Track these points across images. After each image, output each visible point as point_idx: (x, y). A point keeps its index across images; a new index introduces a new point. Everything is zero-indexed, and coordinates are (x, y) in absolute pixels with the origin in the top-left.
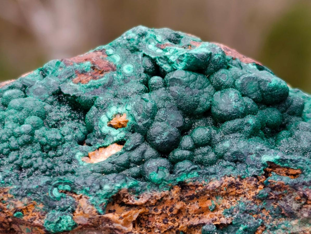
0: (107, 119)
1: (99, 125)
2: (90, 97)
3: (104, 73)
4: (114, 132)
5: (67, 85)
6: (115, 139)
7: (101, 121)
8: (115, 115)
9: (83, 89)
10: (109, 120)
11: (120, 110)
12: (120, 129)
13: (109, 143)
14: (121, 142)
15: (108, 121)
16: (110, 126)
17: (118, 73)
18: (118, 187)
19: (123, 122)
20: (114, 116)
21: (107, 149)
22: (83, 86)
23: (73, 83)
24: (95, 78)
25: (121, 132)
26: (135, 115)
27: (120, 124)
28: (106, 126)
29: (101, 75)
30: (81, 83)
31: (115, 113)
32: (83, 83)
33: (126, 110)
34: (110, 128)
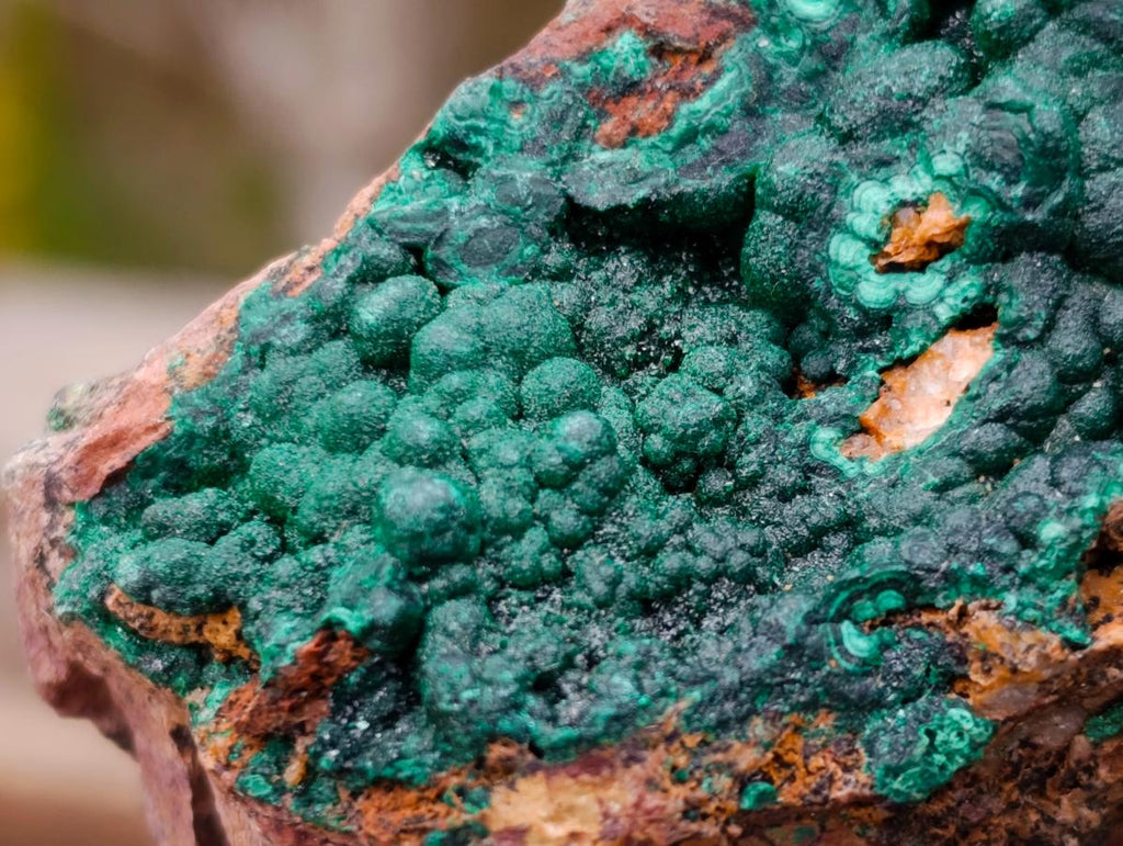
0: (861, 245)
1: (835, 284)
2: (721, 180)
3: (717, 53)
4: (921, 288)
5: (586, 168)
6: (944, 313)
7: (837, 264)
8: (893, 219)
9: (660, 161)
10: (874, 245)
11: (905, 186)
12: (937, 265)
13: (921, 342)
14: (975, 318)
15: (868, 252)
16: (894, 268)
17: (773, 31)
18: (1093, 509)
19: (948, 233)
20: (886, 221)
21: (922, 366)
22: (654, 146)
23: (604, 149)
24: (689, 93)
25: (951, 279)
26: (994, 187)
27: (930, 244)
28: (874, 277)
29: (707, 70)
30: (639, 137)
31: (884, 208)
32: (648, 135)
33: (939, 177)
34: (893, 276)
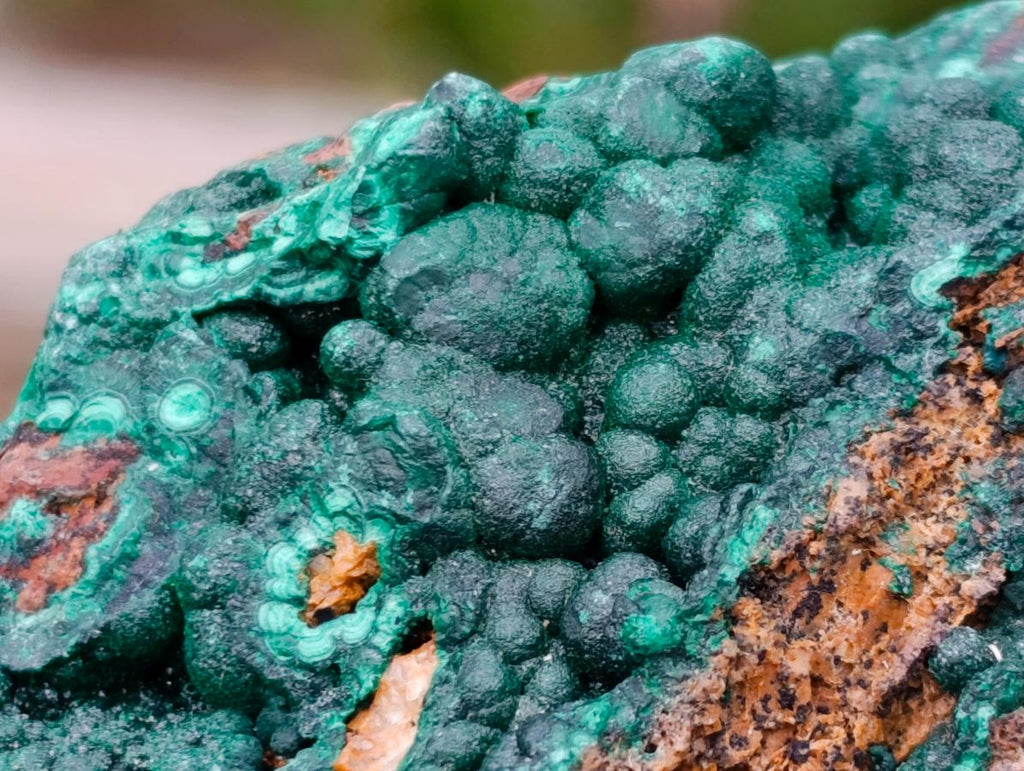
0: (287, 606)
1: (275, 653)
2: (142, 603)
3: (110, 490)
4: (353, 628)
5: (15, 637)
6: (383, 641)
7: (271, 634)
8: (309, 572)
9: (84, 606)
10: (298, 601)
11: (308, 537)
12: (363, 601)
13: (372, 677)
14: (413, 637)
15: (295, 611)
16: (323, 616)
17: (157, 454)
19: (360, 564)
20: (303, 576)
21: (381, 701)
22: (75, 595)
23: (28, 615)
24: (92, 535)
25: (379, 606)
26: (385, 503)
27: (350, 582)
28: (307, 632)
29: (105, 509)
30: (57, 592)
31: (297, 565)
32: (66, 587)
33: (336, 514)
34: (326, 625)
